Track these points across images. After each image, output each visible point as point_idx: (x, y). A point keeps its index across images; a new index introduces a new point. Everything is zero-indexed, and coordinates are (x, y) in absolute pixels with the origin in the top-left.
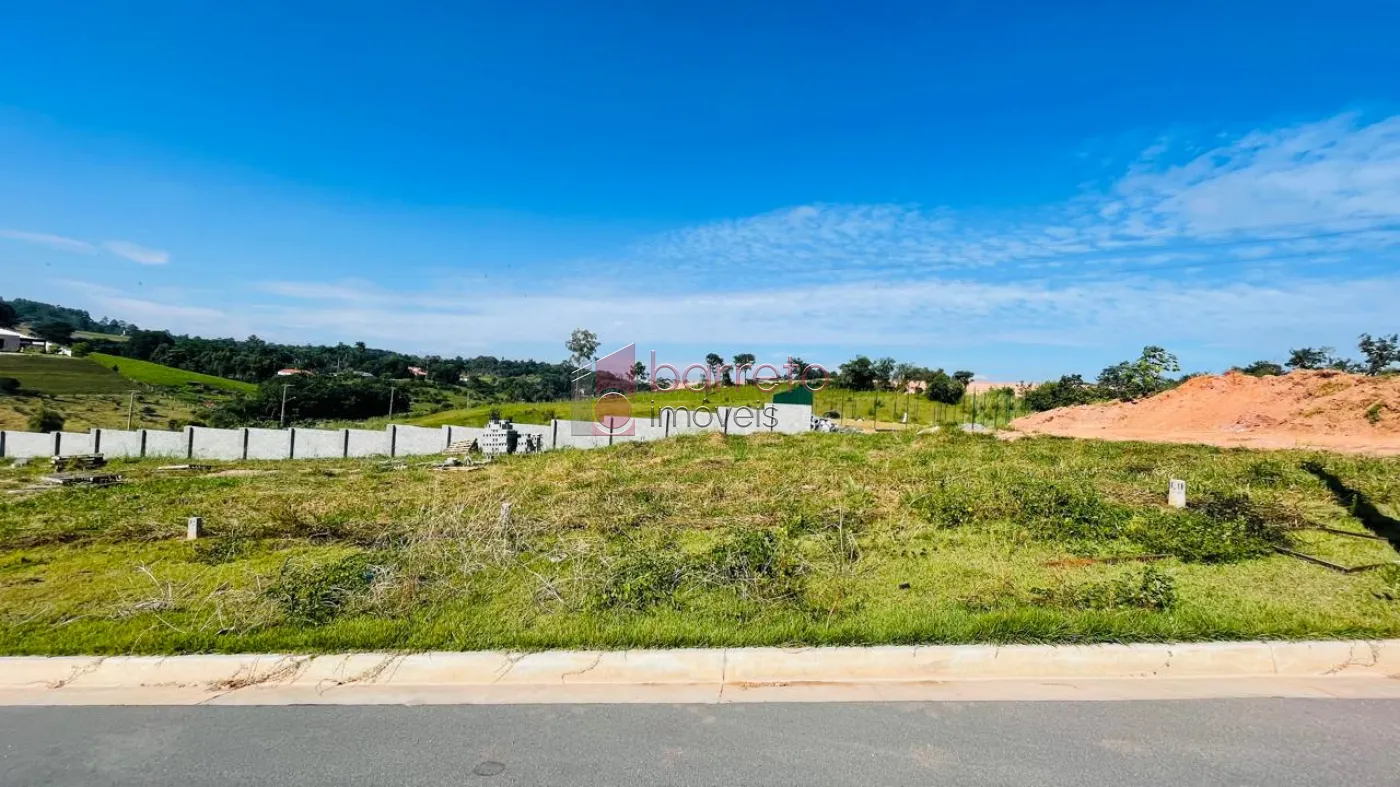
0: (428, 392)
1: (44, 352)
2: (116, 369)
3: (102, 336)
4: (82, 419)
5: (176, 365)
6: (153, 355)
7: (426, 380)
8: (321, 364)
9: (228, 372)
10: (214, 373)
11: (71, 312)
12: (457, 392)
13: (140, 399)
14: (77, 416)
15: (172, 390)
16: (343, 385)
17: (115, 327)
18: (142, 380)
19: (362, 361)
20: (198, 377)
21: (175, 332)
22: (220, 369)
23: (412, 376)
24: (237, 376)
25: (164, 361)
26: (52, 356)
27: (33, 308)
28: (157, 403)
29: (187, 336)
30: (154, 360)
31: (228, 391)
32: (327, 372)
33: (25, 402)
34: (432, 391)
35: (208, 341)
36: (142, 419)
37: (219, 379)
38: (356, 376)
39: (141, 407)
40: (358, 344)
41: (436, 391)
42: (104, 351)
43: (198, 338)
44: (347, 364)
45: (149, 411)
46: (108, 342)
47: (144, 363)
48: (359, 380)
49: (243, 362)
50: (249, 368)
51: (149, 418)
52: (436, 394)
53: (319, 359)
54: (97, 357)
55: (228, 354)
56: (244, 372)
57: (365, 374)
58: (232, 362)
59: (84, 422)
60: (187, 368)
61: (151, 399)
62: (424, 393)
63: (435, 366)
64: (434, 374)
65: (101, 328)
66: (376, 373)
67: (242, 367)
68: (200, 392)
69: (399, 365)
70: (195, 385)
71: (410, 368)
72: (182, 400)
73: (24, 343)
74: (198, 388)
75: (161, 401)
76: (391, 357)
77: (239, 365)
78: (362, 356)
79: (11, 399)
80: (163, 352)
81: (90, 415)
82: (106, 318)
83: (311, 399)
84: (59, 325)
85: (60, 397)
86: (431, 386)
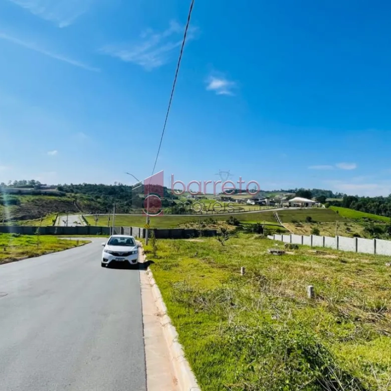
1: (318, 207)
2: (338, 212)
3: (335, 199)
4: (328, 231)
5: (358, 210)
6: (350, 206)
9: (379, 212)
10: (372, 212)
11: (327, 191)
13: (345, 224)
14: (326, 230)
15: (356, 220)
17: (340, 196)
18: (347, 216)
20: (366, 215)
21: (360, 196)
22: (375, 210)
24: (383, 214)
25: (354, 208)
26: (320, 208)
27: (317, 191)
28: (351, 226)
29: (364, 197)
30: (351, 208)
31: (378, 221)
33: (313, 225)
35: (371, 199)
36: (346, 232)
37: (376, 216)
39: (346, 227)
42: (336, 205)
43: (368, 197)
45: (348, 229)
46: (337, 202)
47: (347, 209)
49: (384, 207)
50: (387, 210)
51: (348, 232)
54: (332, 207)
55: (378, 204)
56: (385, 211)
58: (380, 207)
59: (328, 233)
60: (362, 211)
61: (349, 224)
65: (336, 197)
67: (384, 209)
68: (367, 221)
70: (365, 218)
72: (360, 225)
73: (313, 204)
74: (366, 219)
75: (353, 225)
77: (383, 208)
79: (309, 223)
80: (354, 204)
81: (330, 230)
82: (337, 193)
84: (322, 197)
85: (322, 223)
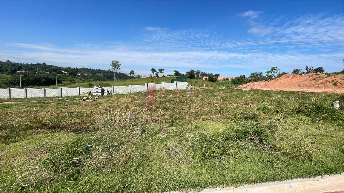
0: (68, 78)
7: (67, 74)
8: (32, 69)
9: (1, 71)
12: (77, 78)
16: (40, 76)
19: (45, 68)
23: (62, 73)
24: (5, 73)
31: (1, 77)
32: (34, 72)
34: (69, 78)
38: (44, 73)
40: (43, 63)
41: (70, 78)
44: (40, 69)
48: (45, 74)
50: (8, 70)
52: (70, 79)
53: (31, 68)
55: (1, 66)
56: (6, 71)
57: (47, 72)
58: (2, 68)
62: (66, 78)
63: (69, 70)
64: (69, 73)
66: (50, 72)
69: (58, 70)
71: (61, 71)
76: (55, 67)
77: (5, 69)
78: (45, 67)
83: (30, 80)
86: (68, 76)
